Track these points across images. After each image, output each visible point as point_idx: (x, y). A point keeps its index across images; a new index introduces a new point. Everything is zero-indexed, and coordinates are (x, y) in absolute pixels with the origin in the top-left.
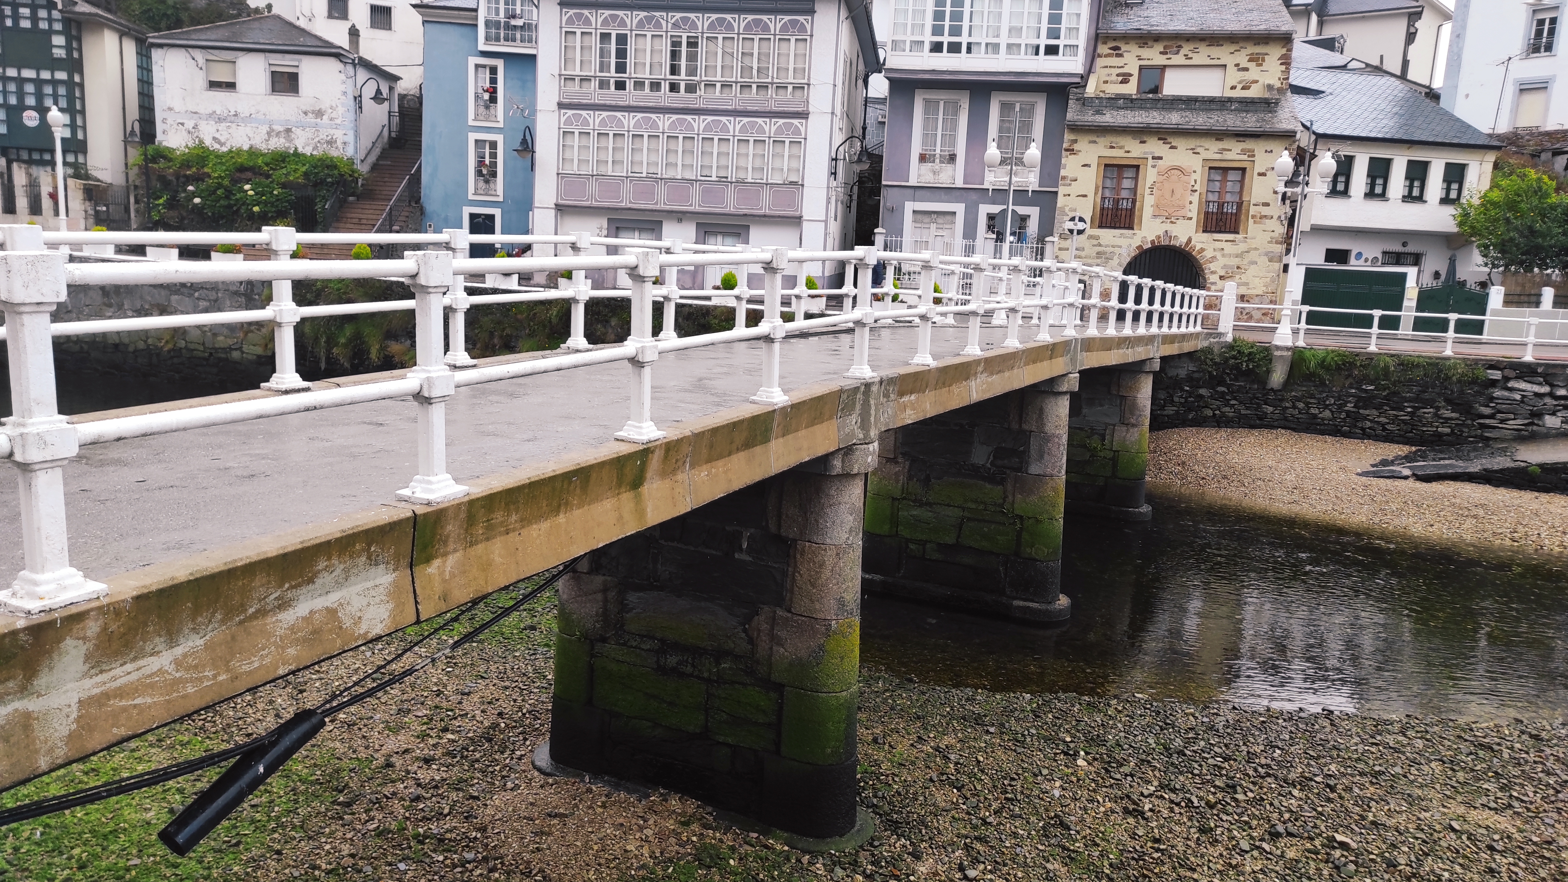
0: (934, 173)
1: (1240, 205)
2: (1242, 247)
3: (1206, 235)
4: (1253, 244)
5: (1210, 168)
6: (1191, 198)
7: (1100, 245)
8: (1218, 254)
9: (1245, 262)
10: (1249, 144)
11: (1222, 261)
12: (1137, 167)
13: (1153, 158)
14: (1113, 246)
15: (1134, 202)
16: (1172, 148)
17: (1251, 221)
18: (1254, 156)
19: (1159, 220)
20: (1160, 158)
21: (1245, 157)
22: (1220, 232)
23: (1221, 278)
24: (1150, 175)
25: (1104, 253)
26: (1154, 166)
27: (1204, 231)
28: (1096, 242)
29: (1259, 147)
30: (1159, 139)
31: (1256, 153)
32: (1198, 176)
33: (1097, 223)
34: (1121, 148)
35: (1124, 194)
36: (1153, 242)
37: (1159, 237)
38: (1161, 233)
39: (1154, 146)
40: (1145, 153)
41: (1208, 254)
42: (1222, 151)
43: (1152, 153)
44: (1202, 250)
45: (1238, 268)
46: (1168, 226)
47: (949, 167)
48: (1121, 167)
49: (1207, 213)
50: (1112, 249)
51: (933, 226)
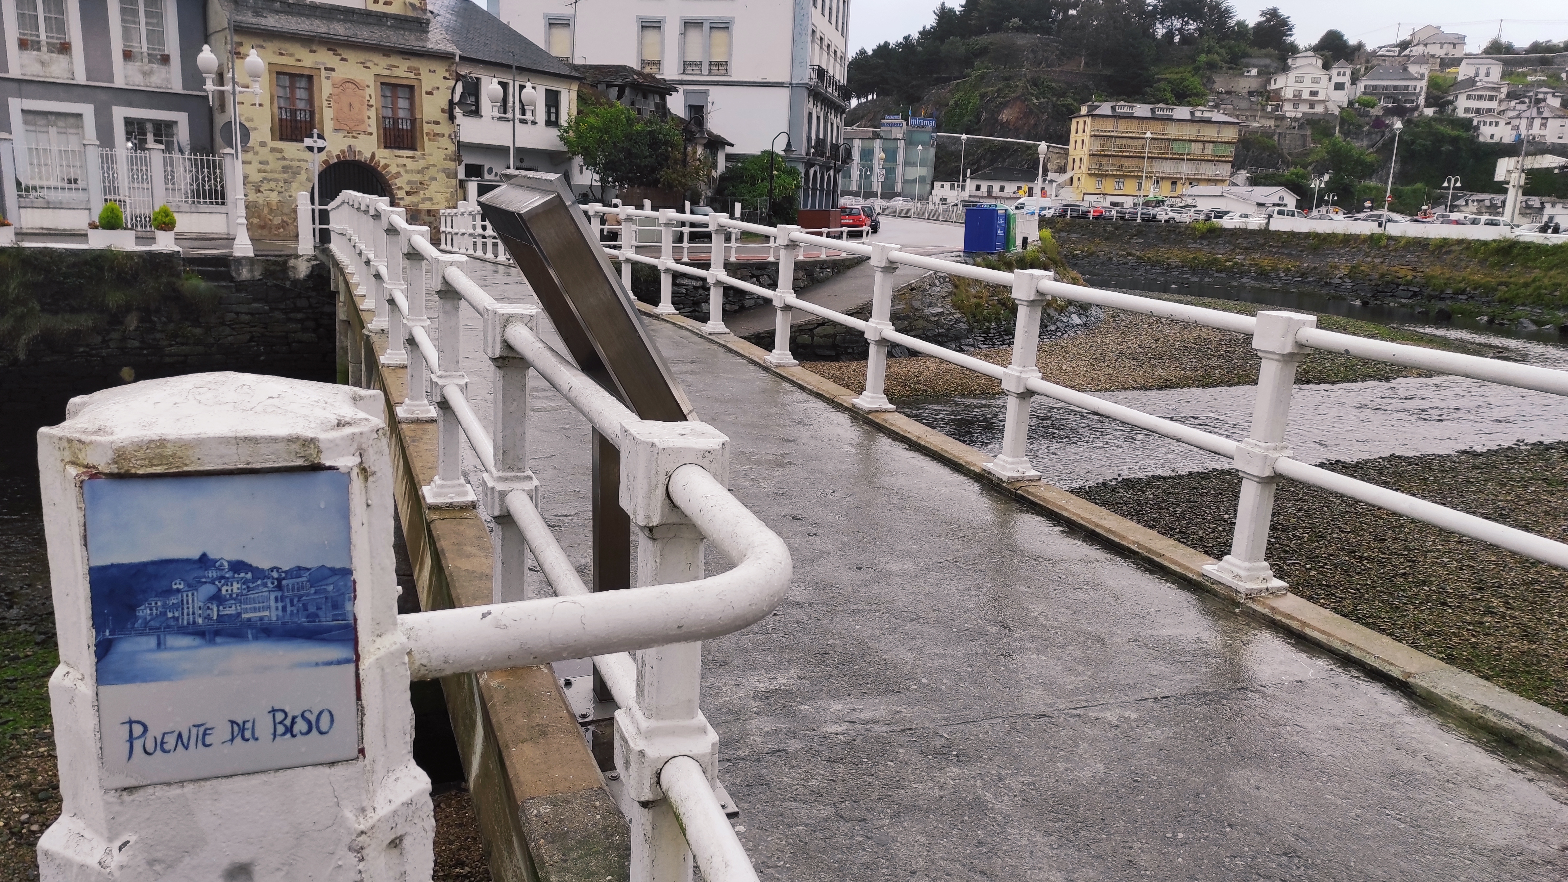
0: (43, 63)
1: (413, 121)
2: (422, 163)
3: (387, 151)
4: (432, 160)
5: (382, 84)
6: (368, 113)
7: (284, 159)
8: (402, 170)
9: (427, 178)
10: (414, 63)
11: (406, 177)
12: (310, 78)
13: (326, 69)
14: (299, 161)
15: (312, 113)
16: (343, 59)
17: (426, 138)
18: (419, 74)
19: (341, 135)
20: (333, 70)
21: (412, 75)
22: (399, 148)
23: (408, 193)
24: (325, 88)
25: (290, 167)
26: (328, 78)
27: (385, 147)
28: (279, 155)
29: (424, 66)
30: (329, 50)
31: (421, 71)
32: (372, 91)
33: (278, 135)
34: (291, 55)
35: (301, 105)
36: (338, 156)
37: (343, 152)
38: (345, 147)
39: (323, 57)
40: (317, 63)
41: (393, 169)
42: (390, 67)
43: (324, 64)
44: (386, 166)
45: (421, 183)
46: (350, 141)
47: (62, 59)
48: (292, 76)
49: (385, 129)
50: (298, 164)
51: (53, 130)
